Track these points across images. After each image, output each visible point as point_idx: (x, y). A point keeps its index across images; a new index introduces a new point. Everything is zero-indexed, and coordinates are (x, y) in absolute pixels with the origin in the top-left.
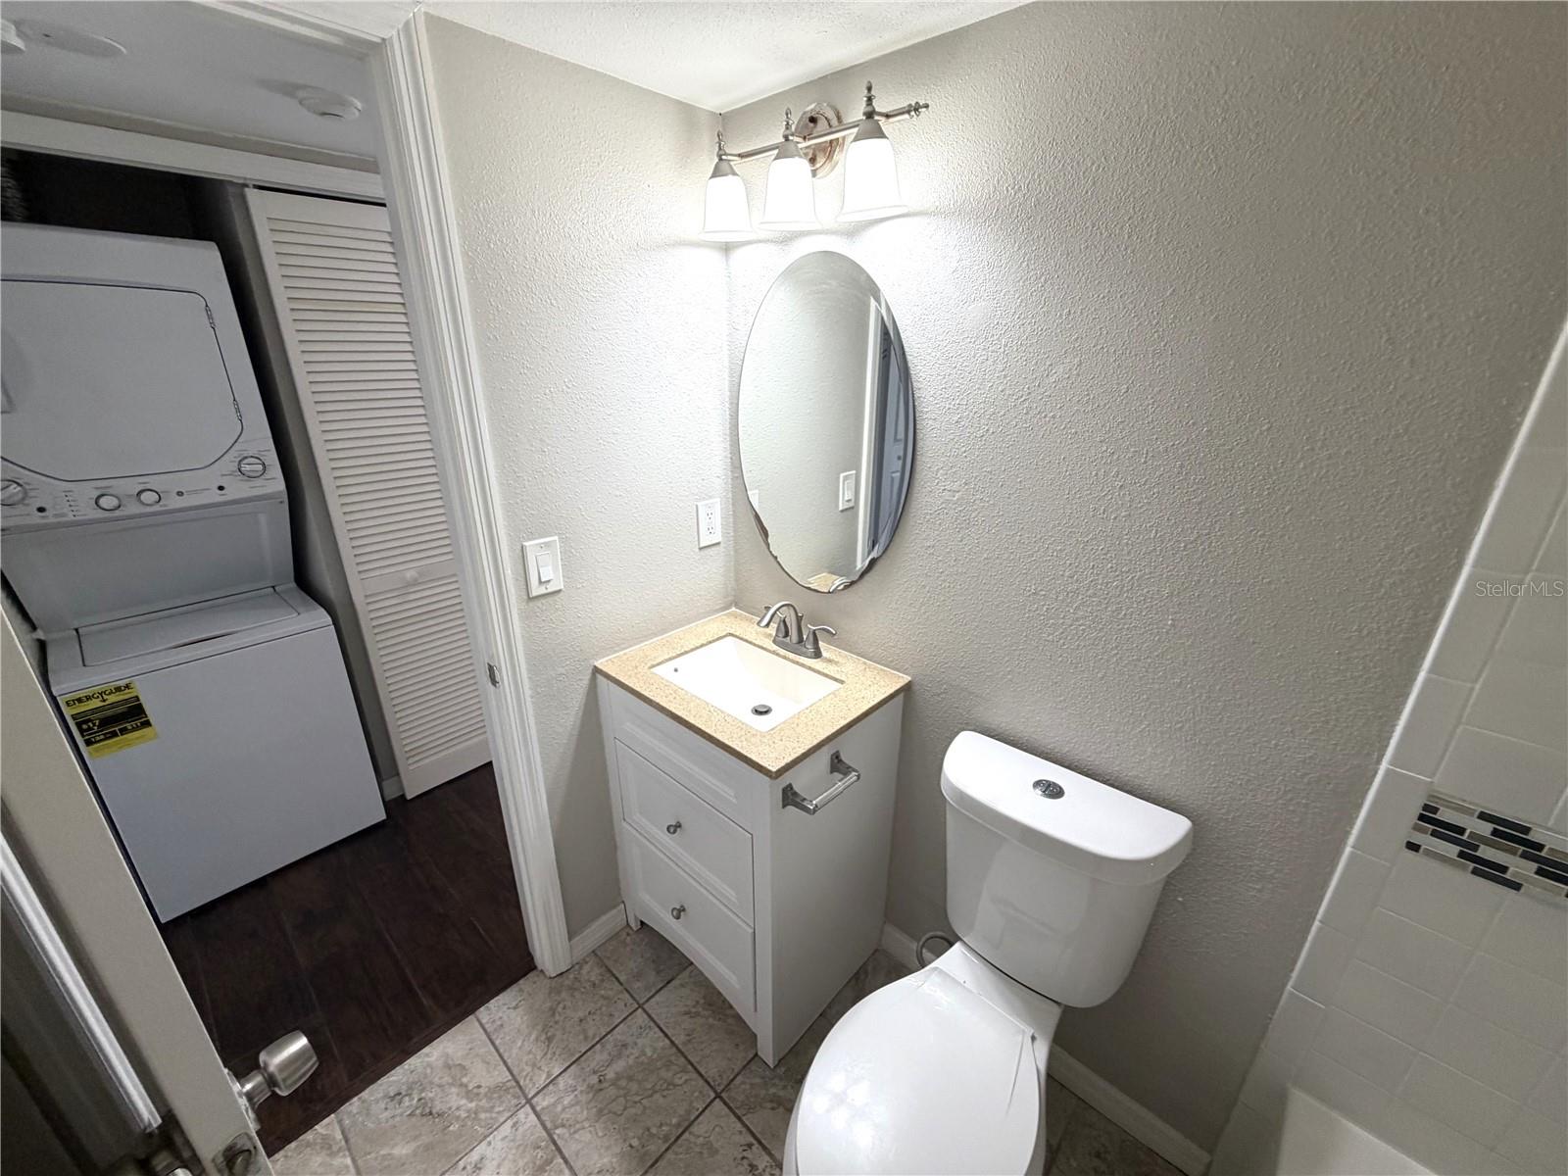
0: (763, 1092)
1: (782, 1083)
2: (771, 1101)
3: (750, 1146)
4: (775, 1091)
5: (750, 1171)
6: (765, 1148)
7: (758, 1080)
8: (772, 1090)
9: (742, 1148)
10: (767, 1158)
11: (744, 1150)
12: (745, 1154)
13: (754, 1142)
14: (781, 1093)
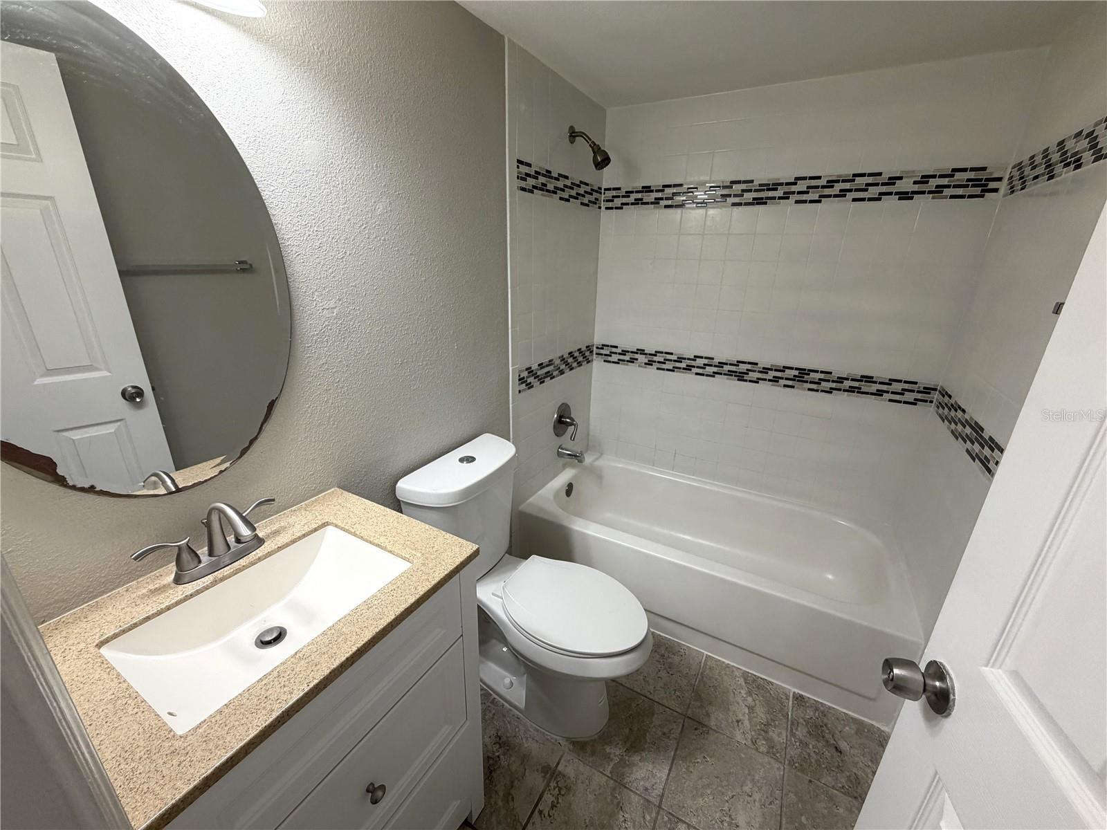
0: (503, 812)
1: (493, 795)
2: (508, 802)
3: (541, 812)
4: (500, 800)
5: (556, 807)
6: (540, 799)
7: (494, 818)
8: (500, 803)
9: (544, 819)
10: (545, 795)
11: (545, 817)
12: (546, 815)
13: (537, 810)
14: (501, 794)
